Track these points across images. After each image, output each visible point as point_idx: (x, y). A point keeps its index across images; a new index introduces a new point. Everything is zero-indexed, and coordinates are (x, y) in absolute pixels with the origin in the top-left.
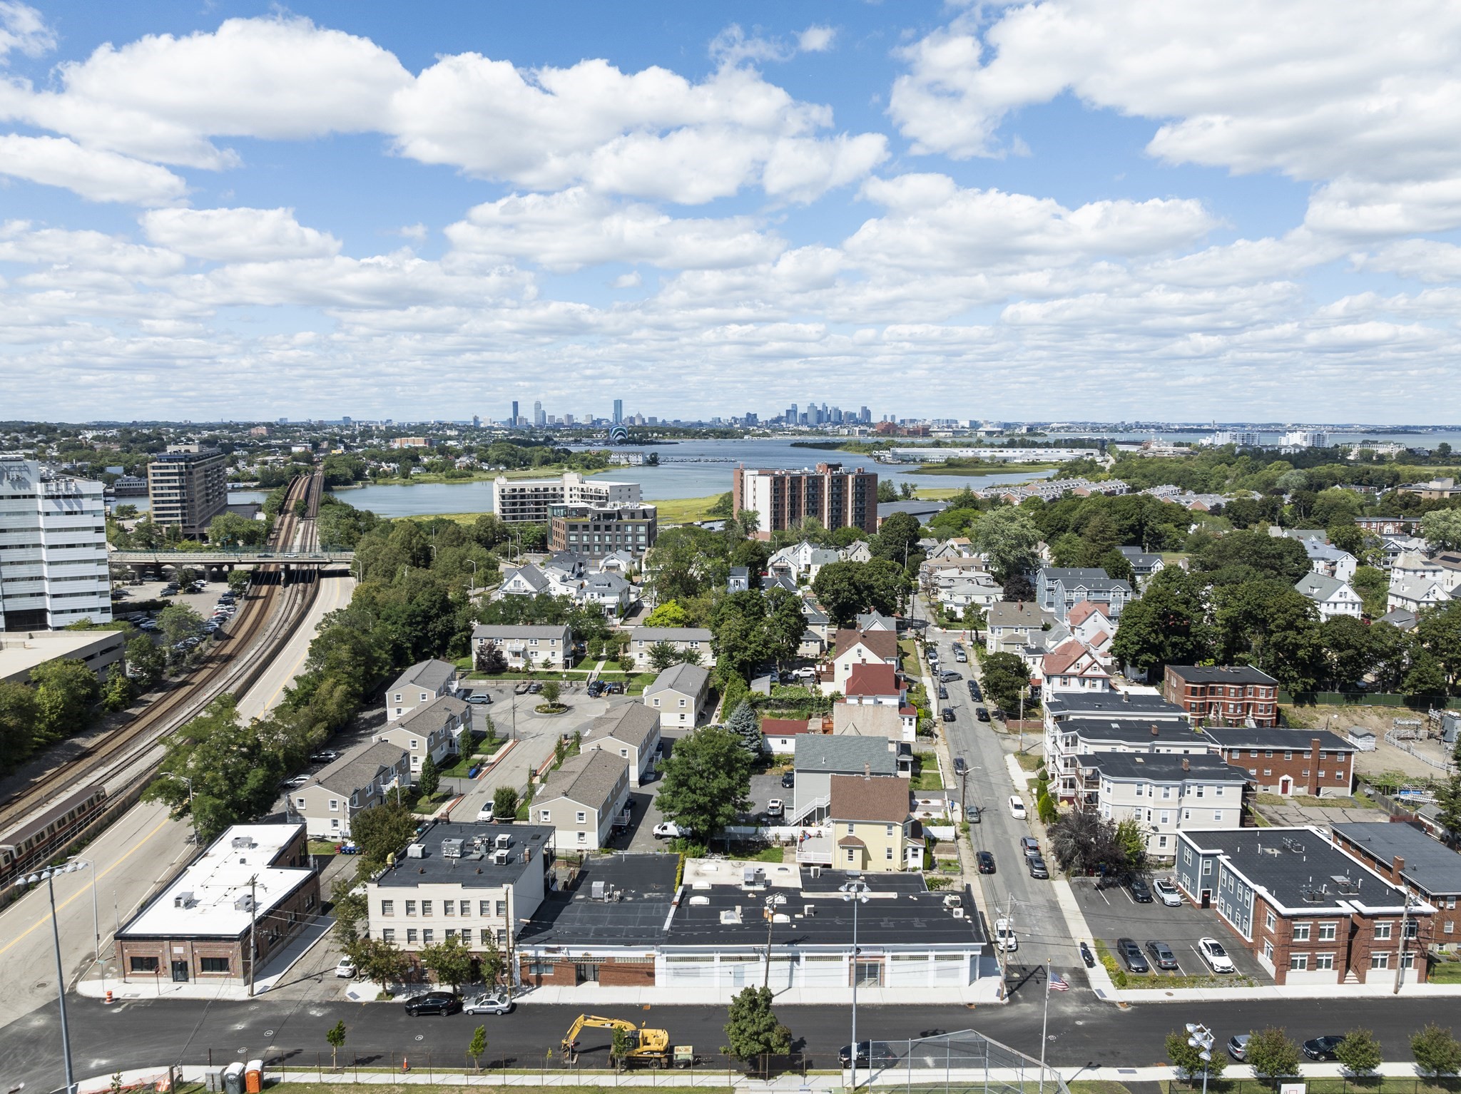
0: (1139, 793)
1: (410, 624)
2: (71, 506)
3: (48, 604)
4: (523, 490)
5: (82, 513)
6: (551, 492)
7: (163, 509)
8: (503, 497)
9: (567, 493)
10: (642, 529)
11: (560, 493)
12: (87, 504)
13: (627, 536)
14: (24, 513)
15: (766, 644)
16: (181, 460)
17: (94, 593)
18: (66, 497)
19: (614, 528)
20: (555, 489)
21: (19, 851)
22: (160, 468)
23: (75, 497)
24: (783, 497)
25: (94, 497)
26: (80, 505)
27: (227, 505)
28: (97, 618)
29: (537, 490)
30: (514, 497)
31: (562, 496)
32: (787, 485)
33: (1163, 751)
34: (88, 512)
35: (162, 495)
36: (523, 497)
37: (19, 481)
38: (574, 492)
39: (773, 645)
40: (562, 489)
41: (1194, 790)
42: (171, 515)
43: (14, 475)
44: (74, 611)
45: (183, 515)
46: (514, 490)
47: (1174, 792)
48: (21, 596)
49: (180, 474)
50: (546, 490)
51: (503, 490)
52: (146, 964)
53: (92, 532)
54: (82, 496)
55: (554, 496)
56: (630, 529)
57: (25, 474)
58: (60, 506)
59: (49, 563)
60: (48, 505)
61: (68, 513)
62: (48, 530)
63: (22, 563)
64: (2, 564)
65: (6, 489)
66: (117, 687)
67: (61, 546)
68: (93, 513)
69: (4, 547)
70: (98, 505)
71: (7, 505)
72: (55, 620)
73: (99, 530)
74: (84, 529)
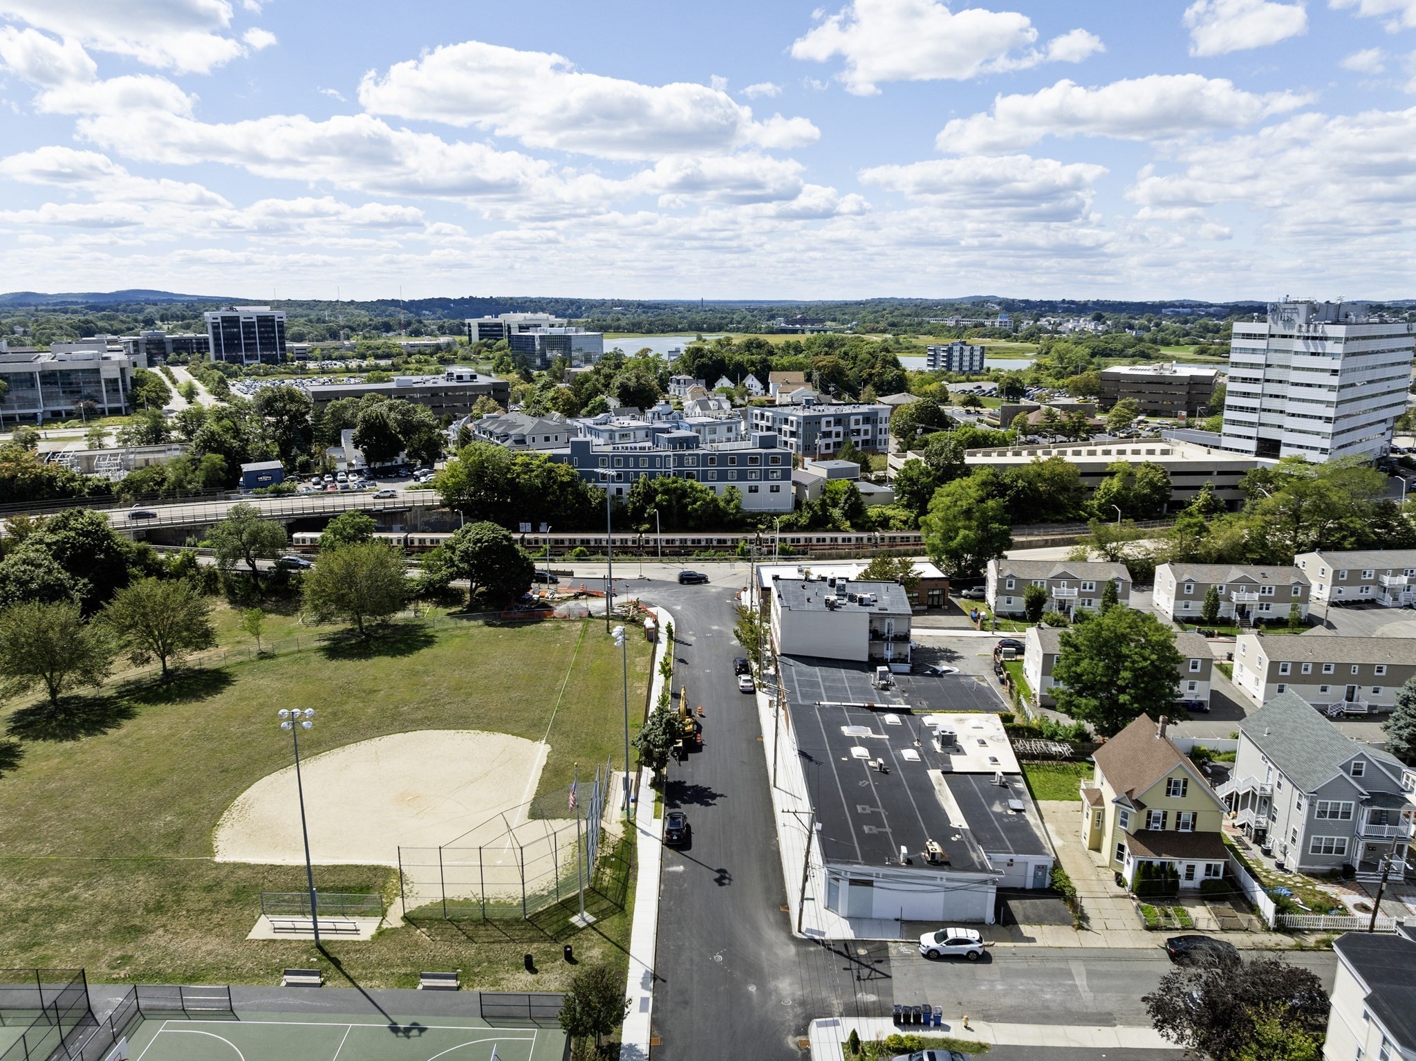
2: (1316, 347)
3: (1285, 437)
5: (1324, 354)
12: (1330, 347)
14: (1286, 351)
17: (1318, 434)
18: (1314, 338)
23: (1321, 339)
25: (1337, 340)
26: (1324, 347)
28: (1313, 457)
34: (1329, 354)
37: (1288, 322)
43: (1285, 315)
48: (1272, 426)
53: (1327, 374)
54: (1326, 339)
58: (1308, 347)
59: (1291, 399)
60: (1299, 345)
61: (1313, 354)
62: (1295, 369)
63: (1277, 396)
64: (1264, 395)
65: (1279, 329)
66: (1201, 501)
67: (1302, 385)
68: (1333, 356)
69: (1268, 381)
70: (1339, 349)
71: (1276, 343)
72: (1285, 452)
73: (1334, 372)
74: (1323, 370)
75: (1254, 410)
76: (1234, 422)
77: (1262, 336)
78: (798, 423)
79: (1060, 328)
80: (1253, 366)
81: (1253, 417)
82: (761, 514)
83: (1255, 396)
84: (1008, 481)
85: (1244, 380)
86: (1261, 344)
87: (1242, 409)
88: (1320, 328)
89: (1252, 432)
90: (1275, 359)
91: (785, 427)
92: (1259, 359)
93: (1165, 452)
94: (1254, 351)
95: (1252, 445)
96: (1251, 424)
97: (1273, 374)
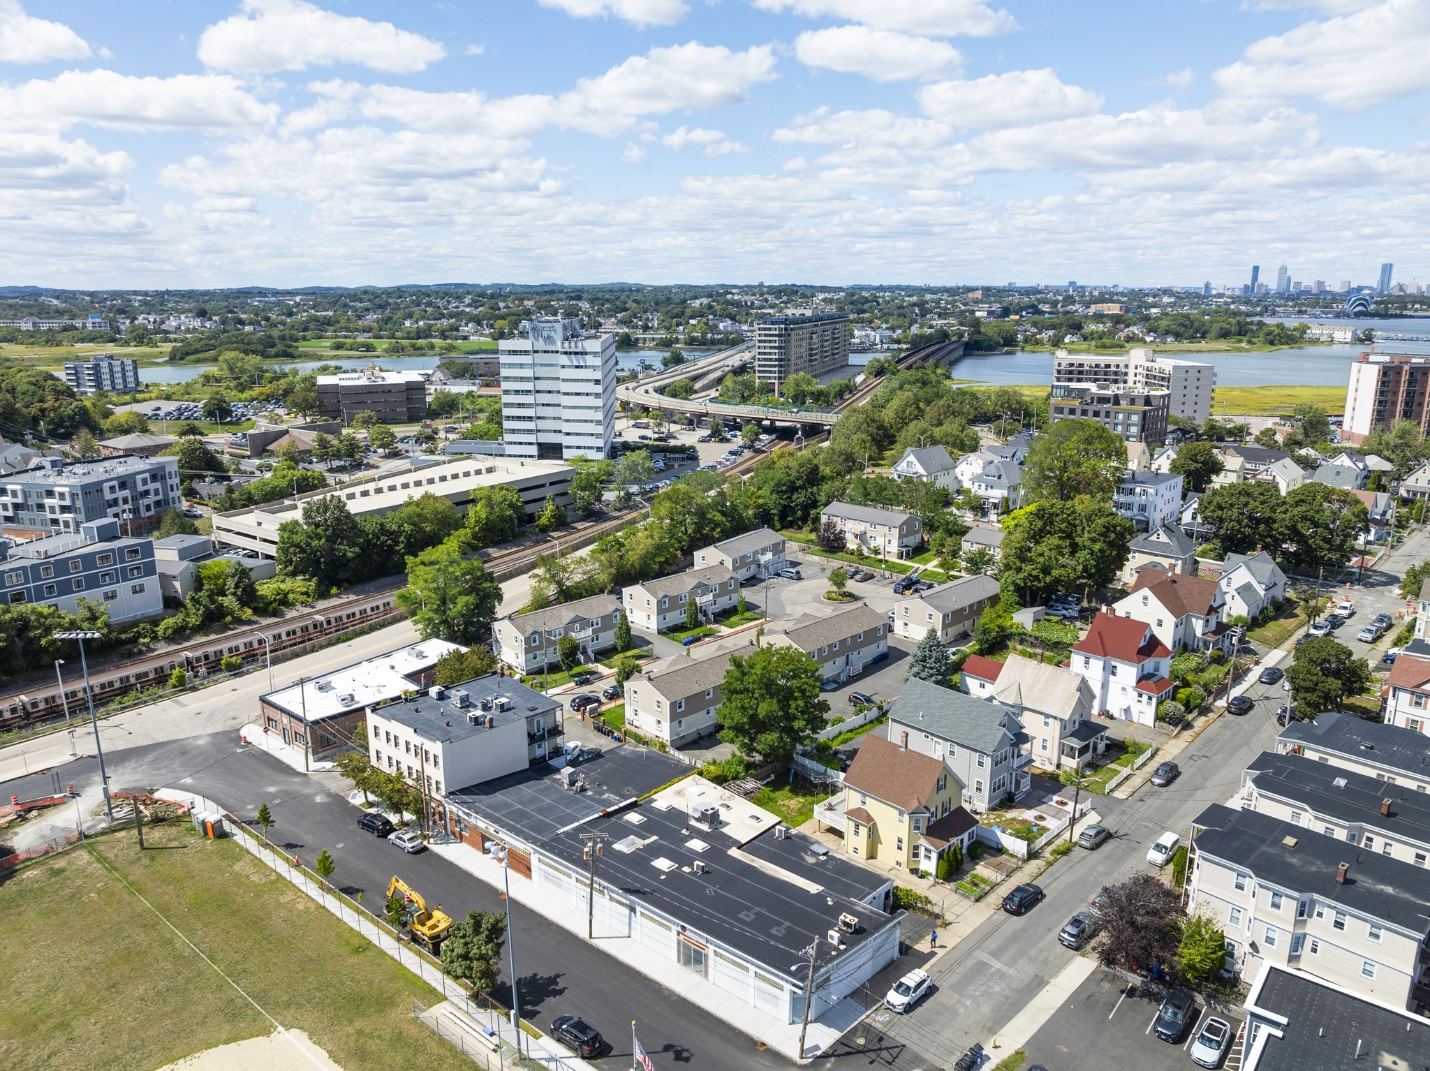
0: (1240, 887)
2: (578, 361)
3: (566, 441)
4: (1081, 365)
5: (586, 367)
6: (1113, 369)
7: (764, 366)
8: (1059, 372)
9: (1131, 371)
10: (1135, 418)
11: (1124, 370)
12: (590, 360)
13: (1116, 424)
14: (552, 365)
15: (1046, 570)
16: (782, 323)
17: (592, 435)
18: (576, 353)
19: (1103, 414)
20: (1118, 366)
22: (765, 329)
23: (582, 353)
24: (1396, 393)
25: (595, 354)
26: (585, 361)
27: (847, 365)
28: (592, 455)
29: (1097, 366)
30: (1071, 372)
31: (1126, 374)
32: (1404, 377)
34: (590, 367)
35: (765, 354)
36: (1080, 373)
37: (549, 339)
38: (1140, 370)
39: (1055, 573)
40: (1127, 366)
41: (1330, 916)
42: (770, 372)
43: (545, 333)
44: (579, 448)
45: (780, 372)
46: (1072, 365)
47: (1289, 906)
48: (548, 431)
49: (780, 335)
50: (1108, 366)
51: (1059, 365)
52: (273, 723)
53: (591, 384)
54: (586, 353)
55: (1116, 373)
57: (553, 334)
58: (572, 361)
59: (564, 407)
60: (564, 360)
61: (577, 367)
62: (564, 380)
63: (549, 405)
64: (537, 405)
65: (540, 345)
66: (548, 513)
67: (572, 394)
68: (594, 368)
69: (538, 392)
70: (598, 361)
71: (540, 358)
72: (567, 453)
73: (597, 382)
74: (587, 381)
75: (530, 418)
76: (513, 431)
77: (526, 352)
78: (73, 495)
79: (163, 327)
80: (522, 379)
81: (530, 425)
82: (135, 623)
83: (529, 406)
84: (394, 527)
85: (517, 392)
86: (527, 359)
87: (519, 418)
88: (580, 344)
89: (532, 438)
90: (541, 372)
91: (54, 502)
92: (528, 373)
93: (490, 470)
94: (522, 366)
95: (534, 450)
96: (530, 432)
97: (541, 385)
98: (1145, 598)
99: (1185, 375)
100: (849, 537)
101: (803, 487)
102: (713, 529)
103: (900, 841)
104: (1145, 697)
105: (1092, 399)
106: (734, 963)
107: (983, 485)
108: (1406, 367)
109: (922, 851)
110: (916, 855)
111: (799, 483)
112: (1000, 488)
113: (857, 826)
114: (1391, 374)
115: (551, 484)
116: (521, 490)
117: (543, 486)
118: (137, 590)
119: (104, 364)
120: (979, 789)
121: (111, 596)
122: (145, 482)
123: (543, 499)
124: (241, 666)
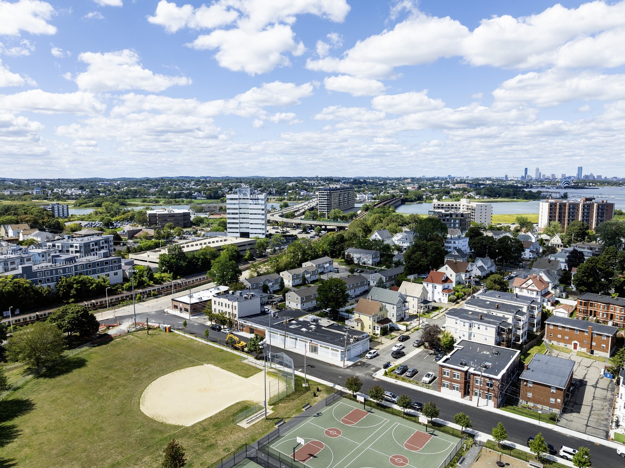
0: (456, 323)
1: (330, 245)
2: (256, 202)
3: (251, 231)
4: (443, 205)
6: (454, 206)
7: (322, 207)
8: (434, 208)
9: (461, 207)
10: (457, 221)
11: (459, 207)
12: (260, 201)
13: (451, 224)
14: (246, 204)
15: (417, 262)
16: (328, 190)
17: (261, 229)
18: (255, 199)
19: (446, 220)
20: (456, 205)
21: (183, 284)
22: (322, 193)
23: (257, 199)
24: (555, 213)
25: (262, 199)
26: (258, 202)
27: (354, 207)
28: (261, 236)
29: (449, 205)
30: (439, 208)
31: (460, 208)
32: (558, 207)
33: (494, 314)
34: (260, 204)
35: (322, 202)
36: (442, 208)
37: (245, 194)
38: (464, 206)
39: (420, 263)
40: (460, 205)
41: (477, 326)
42: (324, 209)
43: (244, 192)
44: (255, 234)
45: (328, 209)
46: (439, 205)
47: (467, 325)
48: (244, 228)
49: (327, 195)
50: (453, 205)
51: (434, 205)
52: (176, 307)
53: (261, 210)
54: (259, 199)
55: (456, 208)
56: (452, 221)
57: (246, 192)
58: (253, 202)
59: (250, 219)
60: (251, 202)
61: (255, 204)
62: (250, 209)
63: (244, 218)
64: (240, 218)
65: (242, 196)
66: (248, 255)
67: (253, 214)
68: (262, 204)
69: (241, 213)
70: (263, 202)
71: (242, 201)
72: (251, 236)
73: (263, 209)
74: (259, 209)
75: (237, 223)
76: (231, 228)
77: (236, 199)
78: (80, 247)
79: (65, 193)
80: (235, 209)
81: (237, 226)
83: (237, 218)
84: (197, 256)
85: (233, 214)
86: (237, 202)
87: (233, 223)
88: (256, 196)
89: (238, 230)
90: (242, 206)
91: (73, 249)
92: (237, 206)
93: (225, 240)
94: (234, 204)
95: (238, 235)
96: (237, 228)
97: (242, 211)
98: (447, 268)
99: (481, 208)
100: (355, 259)
101: (339, 243)
102: (308, 257)
103: (370, 326)
104: (445, 295)
105: (443, 215)
106: (325, 347)
107: (401, 242)
108: (558, 204)
109: (376, 328)
110: (374, 329)
111: (337, 242)
112: (407, 243)
113: (358, 323)
114: (553, 206)
115: (248, 245)
116: (239, 246)
117: (245, 245)
118: (116, 274)
119: (56, 207)
120: (393, 316)
121: (108, 275)
122: (103, 243)
123: (245, 250)
124: (157, 295)
